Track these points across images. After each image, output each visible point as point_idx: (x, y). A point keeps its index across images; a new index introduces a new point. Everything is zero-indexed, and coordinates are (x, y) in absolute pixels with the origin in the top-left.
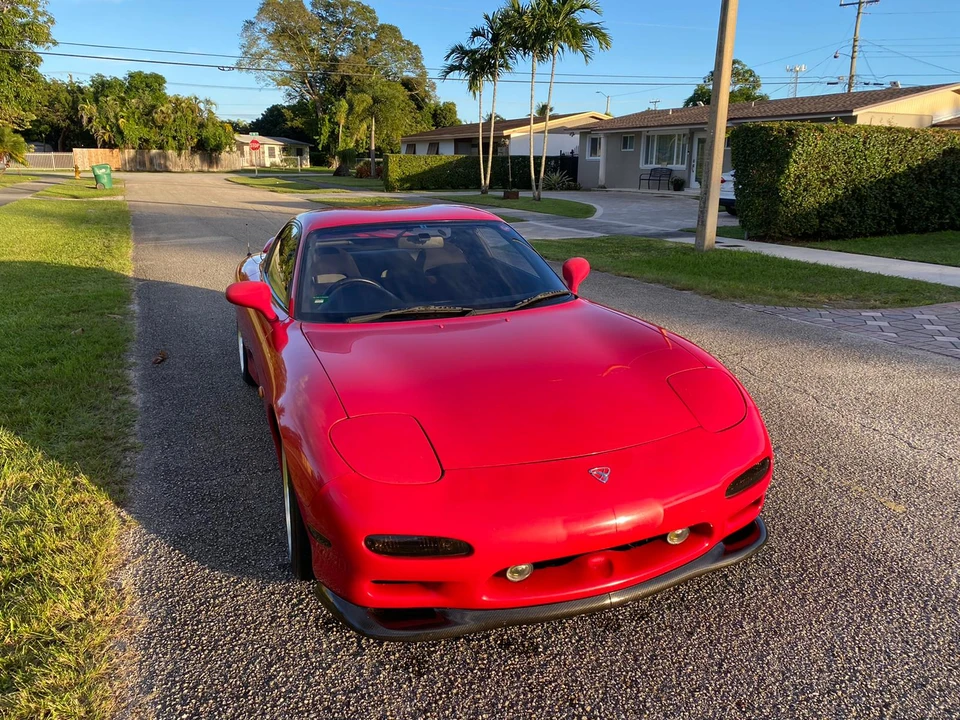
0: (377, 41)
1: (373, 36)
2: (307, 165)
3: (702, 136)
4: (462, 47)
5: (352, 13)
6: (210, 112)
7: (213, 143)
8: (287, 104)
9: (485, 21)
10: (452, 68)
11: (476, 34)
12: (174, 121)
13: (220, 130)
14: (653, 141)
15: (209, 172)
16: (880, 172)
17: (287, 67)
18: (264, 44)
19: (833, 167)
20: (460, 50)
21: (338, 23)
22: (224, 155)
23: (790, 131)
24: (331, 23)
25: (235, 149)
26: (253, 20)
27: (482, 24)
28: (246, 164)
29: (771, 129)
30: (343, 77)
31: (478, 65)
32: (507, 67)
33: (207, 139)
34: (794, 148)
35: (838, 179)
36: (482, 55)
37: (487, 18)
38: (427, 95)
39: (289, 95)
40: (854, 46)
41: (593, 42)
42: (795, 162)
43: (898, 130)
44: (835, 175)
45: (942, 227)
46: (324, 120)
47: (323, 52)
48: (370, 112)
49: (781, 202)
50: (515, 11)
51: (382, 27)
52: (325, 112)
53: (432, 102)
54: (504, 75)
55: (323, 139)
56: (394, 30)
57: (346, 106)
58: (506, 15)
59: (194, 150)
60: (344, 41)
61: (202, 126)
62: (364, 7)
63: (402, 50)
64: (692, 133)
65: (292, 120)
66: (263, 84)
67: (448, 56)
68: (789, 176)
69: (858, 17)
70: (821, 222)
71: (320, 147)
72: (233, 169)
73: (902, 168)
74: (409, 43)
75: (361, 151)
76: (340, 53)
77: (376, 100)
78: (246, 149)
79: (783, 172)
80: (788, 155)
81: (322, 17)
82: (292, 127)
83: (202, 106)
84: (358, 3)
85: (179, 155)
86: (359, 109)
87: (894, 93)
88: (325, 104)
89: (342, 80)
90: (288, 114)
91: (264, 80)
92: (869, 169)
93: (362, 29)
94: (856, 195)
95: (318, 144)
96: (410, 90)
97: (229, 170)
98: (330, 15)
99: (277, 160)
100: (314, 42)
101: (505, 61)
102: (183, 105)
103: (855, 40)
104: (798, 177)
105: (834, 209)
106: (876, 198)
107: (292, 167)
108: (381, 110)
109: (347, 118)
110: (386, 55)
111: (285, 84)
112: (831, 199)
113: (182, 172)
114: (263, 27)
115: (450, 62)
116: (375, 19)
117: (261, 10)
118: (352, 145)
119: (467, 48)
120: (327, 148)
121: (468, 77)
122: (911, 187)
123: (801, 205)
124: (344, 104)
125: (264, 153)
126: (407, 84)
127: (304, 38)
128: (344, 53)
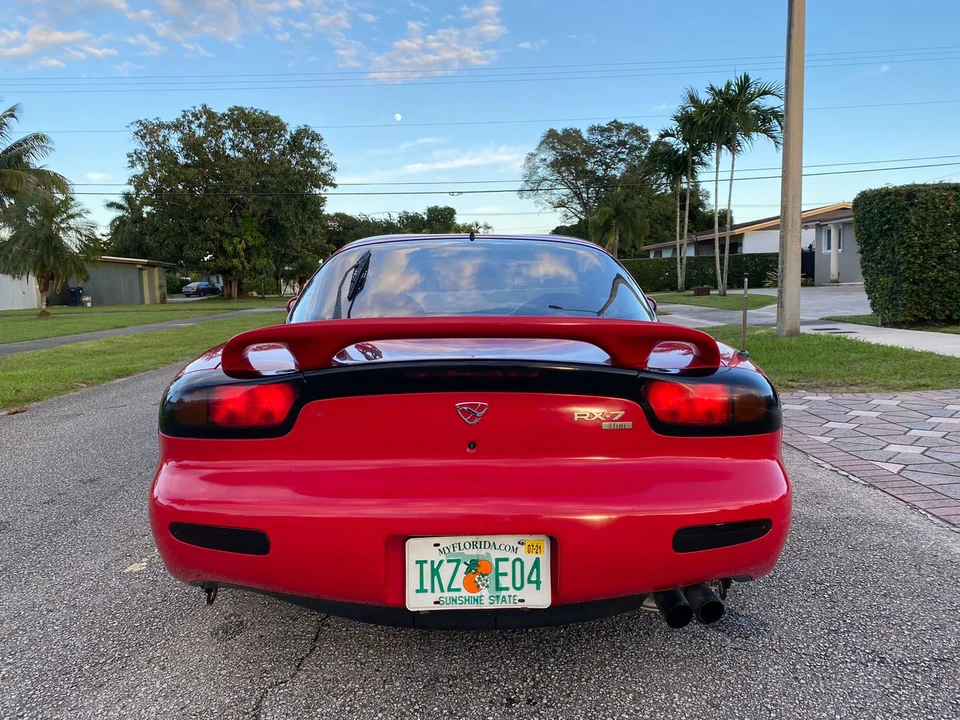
5: (626, 135)
18: (543, 172)
21: (613, 145)
23: (911, 193)
24: (606, 146)
26: (534, 152)
34: (914, 212)
39: (566, 216)
42: (917, 229)
47: (598, 173)
48: (613, 224)
60: (619, 161)
62: (637, 128)
66: (541, 207)
68: (911, 247)
76: (614, 172)
77: (619, 212)
79: (903, 242)
81: (597, 140)
83: (481, 231)
84: (633, 125)
86: (601, 221)
91: (542, 204)
93: (636, 148)
98: (606, 140)
100: (590, 165)
108: (623, 220)
111: (561, 206)
114: (543, 157)
116: (648, 137)
117: (542, 143)
127: (583, 161)
128: (618, 172)
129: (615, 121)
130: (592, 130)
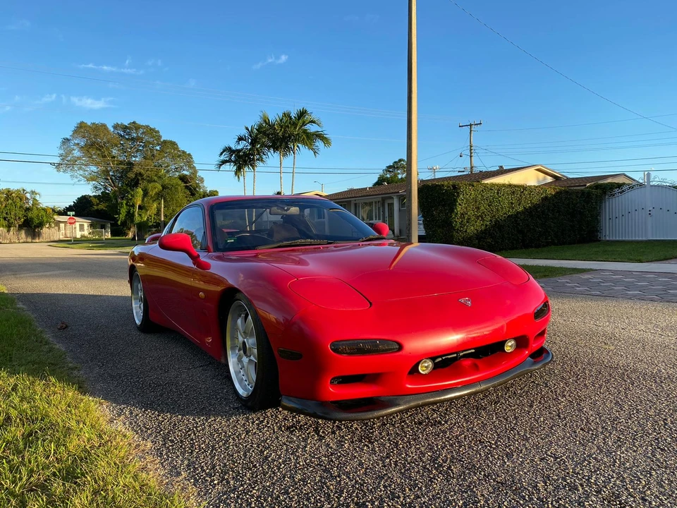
0: (161, 151)
1: (158, 148)
2: (109, 235)
3: (390, 201)
4: (230, 148)
5: (143, 133)
6: (35, 199)
7: (36, 221)
8: (94, 194)
9: (245, 131)
10: (224, 162)
11: (240, 139)
12: (6, 206)
13: (43, 213)
14: (359, 206)
15: (32, 242)
16: (509, 211)
17: (94, 168)
18: (77, 153)
19: (482, 208)
20: (228, 150)
21: (133, 139)
22: (45, 230)
23: (454, 186)
24: (127, 139)
25: (53, 225)
26: (68, 137)
27: (244, 132)
28: (61, 237)
29: (443, 185)
30: (136, 174)
31: (241, 160)
32: (262, 161)
33: (32, 219)
34: (458, 196)
35: (485, 215)
36: (244, 153)
37: (247, 129)
38: (198, 185)
39: (96, 187)
40: (471, 150)
41: (319, 144)
42: (460, 205)
43: (515, 186)
44: (484, 213)
45: (548, 244)
46: (122, 204)
47: (121, 159)
48: (159, 196)
49: (455, 230)
50: (267, 124)
51: (165, 142)
52: (122, 198)
53: (201, 190)
54: (259, 166)
55: (122, 216)
56: (173, 144)
57: (142, 192)
58: (260, 127)
59: (21, 227)
60: (137, 151)
61: (28, 209)
62: (151, 129)
63: (179, 156)
64: (384, 200)
65: (98, 205)
66: (76, 180)
67: (221, 154)
68: (457, 214)
69: (470, 133)
70: (479, 242)
71: (119, 223)
72: (52, 240)
73: (521, 209)
74: (184, 152)
75: (151, 224)
76: (134, 159)
77: (164, 187)
78: (62, 225)
79: (453, 211)
80: (455, 201)
81: (121, 135)
82: (97, 210)
83: (28, 196)
84: (148, 126)
85: (9, 231)
86: (152, 193)
87: (502, 172)
88: (123, 193)
89: (136, 176)
90: (95, 201)
91: (77, 177)
92: (502, 208)
93: (150, 143)
94: (498, 225)
95: (118, 221)
96: (186, 183)
97: (49, 240)
98: (127, 134)
99: (86, 233)
100: (115, 152)
101: (261, 157)
102: (13, 195)
103: (471, 147)
104: (462, 214)
105: (486, 234)
106: (509, 227)
107: (97, 237)
108: (168, 194)
109: (143, 200)
110: (167, 160)
111: (93, 180)
112: (483, 227)
113: (10, 243)
114: (76, 142)
115: (223, 158)
116: (160, 137)
117: (75, 132)
118: (145, 219)
119: (234, 148)
120: (124, 223)
121: (235, 168)
122: (527, 220)
123: (466, 231)
124: (140, 191)
125: (75, 228)
126: (183, 178)
127: (108, 149)
128: (137, 159)
129: (134, 123)
130: (116, 127)
